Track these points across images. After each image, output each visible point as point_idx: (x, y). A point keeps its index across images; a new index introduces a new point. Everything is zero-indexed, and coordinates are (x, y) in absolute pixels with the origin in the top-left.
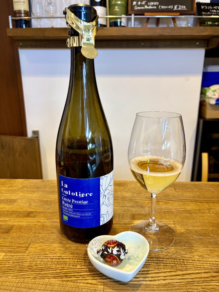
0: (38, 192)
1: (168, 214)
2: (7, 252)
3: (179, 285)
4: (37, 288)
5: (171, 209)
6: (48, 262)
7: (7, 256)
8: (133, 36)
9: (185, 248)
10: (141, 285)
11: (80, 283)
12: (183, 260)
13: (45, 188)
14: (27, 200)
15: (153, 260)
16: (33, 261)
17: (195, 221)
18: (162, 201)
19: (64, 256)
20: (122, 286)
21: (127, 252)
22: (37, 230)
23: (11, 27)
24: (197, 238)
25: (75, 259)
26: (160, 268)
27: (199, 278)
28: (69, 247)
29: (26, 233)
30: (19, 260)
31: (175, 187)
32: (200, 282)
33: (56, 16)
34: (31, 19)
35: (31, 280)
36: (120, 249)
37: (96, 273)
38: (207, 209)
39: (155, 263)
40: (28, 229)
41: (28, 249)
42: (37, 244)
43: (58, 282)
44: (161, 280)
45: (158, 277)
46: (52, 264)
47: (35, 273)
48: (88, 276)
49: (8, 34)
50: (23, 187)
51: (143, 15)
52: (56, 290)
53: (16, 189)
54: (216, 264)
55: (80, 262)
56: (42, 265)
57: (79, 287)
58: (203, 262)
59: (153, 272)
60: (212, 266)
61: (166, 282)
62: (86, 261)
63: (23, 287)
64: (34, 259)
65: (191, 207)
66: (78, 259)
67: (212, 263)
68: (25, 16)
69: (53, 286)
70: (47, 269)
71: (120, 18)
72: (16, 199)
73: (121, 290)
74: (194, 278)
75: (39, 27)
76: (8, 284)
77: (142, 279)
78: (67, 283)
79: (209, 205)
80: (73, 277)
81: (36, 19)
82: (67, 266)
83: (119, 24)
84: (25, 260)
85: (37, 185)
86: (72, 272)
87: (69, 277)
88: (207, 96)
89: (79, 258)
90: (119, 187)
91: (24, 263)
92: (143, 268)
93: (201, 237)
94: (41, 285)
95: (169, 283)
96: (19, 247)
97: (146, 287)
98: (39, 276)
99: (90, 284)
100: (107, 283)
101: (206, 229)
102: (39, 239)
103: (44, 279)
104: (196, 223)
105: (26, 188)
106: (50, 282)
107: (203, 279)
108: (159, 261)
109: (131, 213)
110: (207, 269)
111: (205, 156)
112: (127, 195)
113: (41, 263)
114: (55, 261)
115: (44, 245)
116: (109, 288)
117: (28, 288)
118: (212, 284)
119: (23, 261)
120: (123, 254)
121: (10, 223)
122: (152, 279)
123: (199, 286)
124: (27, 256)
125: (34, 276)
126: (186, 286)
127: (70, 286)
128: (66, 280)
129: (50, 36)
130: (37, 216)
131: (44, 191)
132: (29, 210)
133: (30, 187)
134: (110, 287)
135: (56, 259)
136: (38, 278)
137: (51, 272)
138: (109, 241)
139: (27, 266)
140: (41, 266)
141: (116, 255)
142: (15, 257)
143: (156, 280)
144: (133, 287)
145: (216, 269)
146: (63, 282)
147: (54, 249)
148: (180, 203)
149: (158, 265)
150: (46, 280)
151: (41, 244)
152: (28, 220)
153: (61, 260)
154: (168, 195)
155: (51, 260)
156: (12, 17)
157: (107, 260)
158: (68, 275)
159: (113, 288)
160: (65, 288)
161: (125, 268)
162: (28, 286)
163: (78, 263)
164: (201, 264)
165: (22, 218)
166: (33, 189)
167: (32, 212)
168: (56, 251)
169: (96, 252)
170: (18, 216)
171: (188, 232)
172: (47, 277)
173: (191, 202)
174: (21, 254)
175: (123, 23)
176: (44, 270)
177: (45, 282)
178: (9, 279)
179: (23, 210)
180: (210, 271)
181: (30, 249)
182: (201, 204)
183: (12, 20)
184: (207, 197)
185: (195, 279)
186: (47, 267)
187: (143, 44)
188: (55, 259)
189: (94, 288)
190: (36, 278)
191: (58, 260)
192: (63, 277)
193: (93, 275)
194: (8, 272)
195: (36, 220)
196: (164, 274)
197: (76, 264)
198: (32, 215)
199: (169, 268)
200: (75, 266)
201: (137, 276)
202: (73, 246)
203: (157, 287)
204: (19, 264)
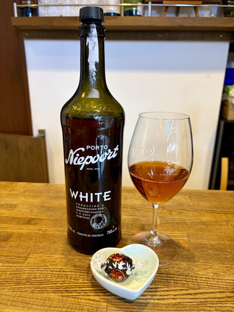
0: (41, 197)
1: (181, 226)
2: (4, 262)
3: (191, 306)
4: (35, 303)
5: (185, 220)
6: (48, 275)
7: (4, 266)
8: (151, 26)
9: (198, 264)
10: (148, 303)
11: (81, 299)
12: (196, 277)
13: (49, 193)
14: (29, 205)
15: (162, 277)
16: (32, 273)
17: (211, 234)
18: (176, 210)
19: (65, 269)
20: (127, 304)
21: (134, 267)
22: (38, 239)
23: (16, 15)
24: (212, 253)
25: (77, 272)
26: (171, 285)
27: (213, 298)
28: (72, 259)
29: (26, 241)
30: (17, 271)
31: (190, 196)
32: (213, 303)
33: (65, 4)
34: (37, 7)
35: (28, 294)
36: (126, 264)
37: (99, 289)
38: (225, 221)
39: (164, 280)
40: (28, 237)
41: (27, 259)
42: (37, 254)
43: (58, 297)
44: (171, 299)
45: (168, 295)
46: (52, 277)
47: (34, 286)
48: (90, 292)
49: (12, 23)
50: (25, 192)
51: (162, 3)
52: (55, 306)
53: (18, 193)
54: (232, 283)
55: (83, 275)
56: (42, 278)
57: (80, 304)
58: (218, 280)
59: (162, 289)
60: (228, 285)
61: (176, 301)
62: (89, 275)
63: (20, 301)
64: (33, 271)
65: (207, 218)
66: (80, 272)
67: (227, 282)
68: (31, 4)
69: (52, 302)
70: (47, 282)
71: (136, 7)
72: (17, 204)
73: (126, 309)
74: (207, 298)
75: (47, 15)
76: (3, 298)
77: (150, 297)
78: (67, 299)
79: (227, 216)
80: (74, 292)
81: (44, 7)
82: (69, 280)
83: (134, 13)
84: (23, 272)
85: (40, 189)
86: (73, 287)
87: (70, 292)
88: (229, 96)
89: (82, 271)
90: (128, 194)
91: (22, 275)
92: (151, 284)
93: (217, 253)
94: (40, 300)
95: (179, 303)
96: (17, 257)
97: (153, 307)
98: (37, 290)
99: (93, 301)
100: (111, 300)
101: (223, 244)
102: (39, 249)
103: (43, 293)
104: (211, 236)
105: (29, 192)
106: (49, 297)
107: (217, 300)
108: (169, 277)
109: (141, 223)
110: (222, 288)
111: (225, 161)
112: (137, 203)
113: (40, 276)
114: (56, 274)
115: (45, 255)
116: (112, 306)
117: (25, 303)
118: (227, 305)
119: (21, 272)
120: (129, 269)
121: (9, 230)
122: (161, 297)
123: (212, 307)
124: (26, 268)
125: (32, 290)
126: (198, 307)
127: (71, 302)
128: (66, 295)
129: (58, 25)
130: (38, 223)
131: (48, 196)
132: (30, 217)
133: (33, 191)
134: (114, 304)
135: (57, 271)
136: (36, 292)
137: (50, 285)
138: (114, 254)
139: (25, 278)
140: (40, 279)
141: (121, 270)
142: (13, 268)
143: (165, 299)
144: (139, 306)
145: (232, 289)
146: (63, 297)
147: (54, 261)
148: (196, 213)
149: (168, 282)
150: (45, 295)
151: (42, 255)
152: (28, 228)
153: (62, 273)
154: (182, 204)
155: (51, 273)
156: (17, 4)
157: (111, 275)
158: (69, 289)
159: (118, 306)
160: (64, 304)
161: (131, 284)
162: (25, 301)
163: (81, 277)
164: (216, 283)
165: (22, 225)
166: (36, 194)
167: (33, 219)
168: (58, 263)
169: (100, 266)
170: (18, 223)
171: (203, 246)
172: (45, 291)
173: (207, 213)
174: (19, 265)
175: (139, 12)
176: (43, 283)
177: (43, 297)
178: (5, 292)
179: (24, 217)
180: (226, 291)
181: (29, 260)
182: (218, 215)
183: (18, 8)
184: (225, 208)
185: (208, 300)
186: (47, 280)
187: (160, 35)
188: (55, 271)
189: (96, 305)
190: (34, 292)
191: (58, 273)
192: (63, 292)
193: (96, 290)
194: (4, 284)
195: (37, 228)
196: (174, 293)
197: (78, 278)
198: (33, 223)
199: (180, 285)
200: (76, 280)
201: (144, 294)
202: (76, 257)
203: (166, 307)
204: (17, 275)
